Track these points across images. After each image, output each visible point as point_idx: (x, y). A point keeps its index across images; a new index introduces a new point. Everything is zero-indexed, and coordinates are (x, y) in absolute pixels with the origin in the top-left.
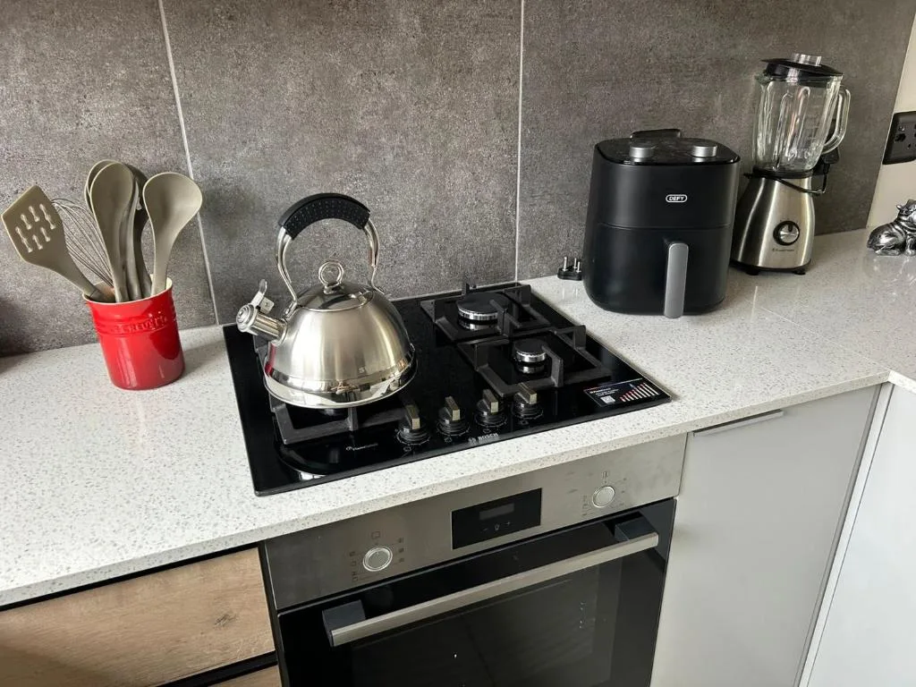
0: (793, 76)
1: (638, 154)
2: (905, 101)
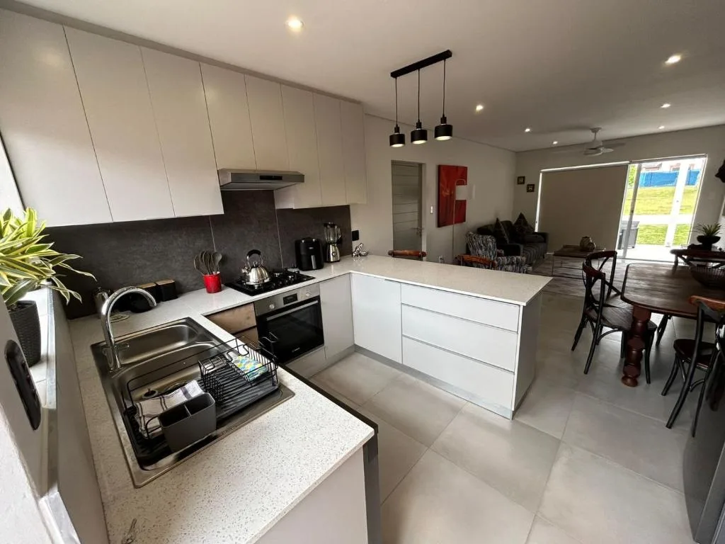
0: (328, 226)
1: (303, 241)
2: (354, 229)
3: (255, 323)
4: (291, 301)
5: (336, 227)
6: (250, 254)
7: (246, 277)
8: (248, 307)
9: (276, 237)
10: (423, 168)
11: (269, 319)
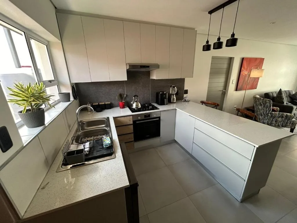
0: (172, 87)
1: (161, 93)
2: (185, 89)
3: (132, 123)
4: (148, 117)
5: (175, 87)
6: (134, 96)
7: (132, 105)
8: (130, 116)
9: (149, 90)
10: (232, 60)
11: (137, 122)
